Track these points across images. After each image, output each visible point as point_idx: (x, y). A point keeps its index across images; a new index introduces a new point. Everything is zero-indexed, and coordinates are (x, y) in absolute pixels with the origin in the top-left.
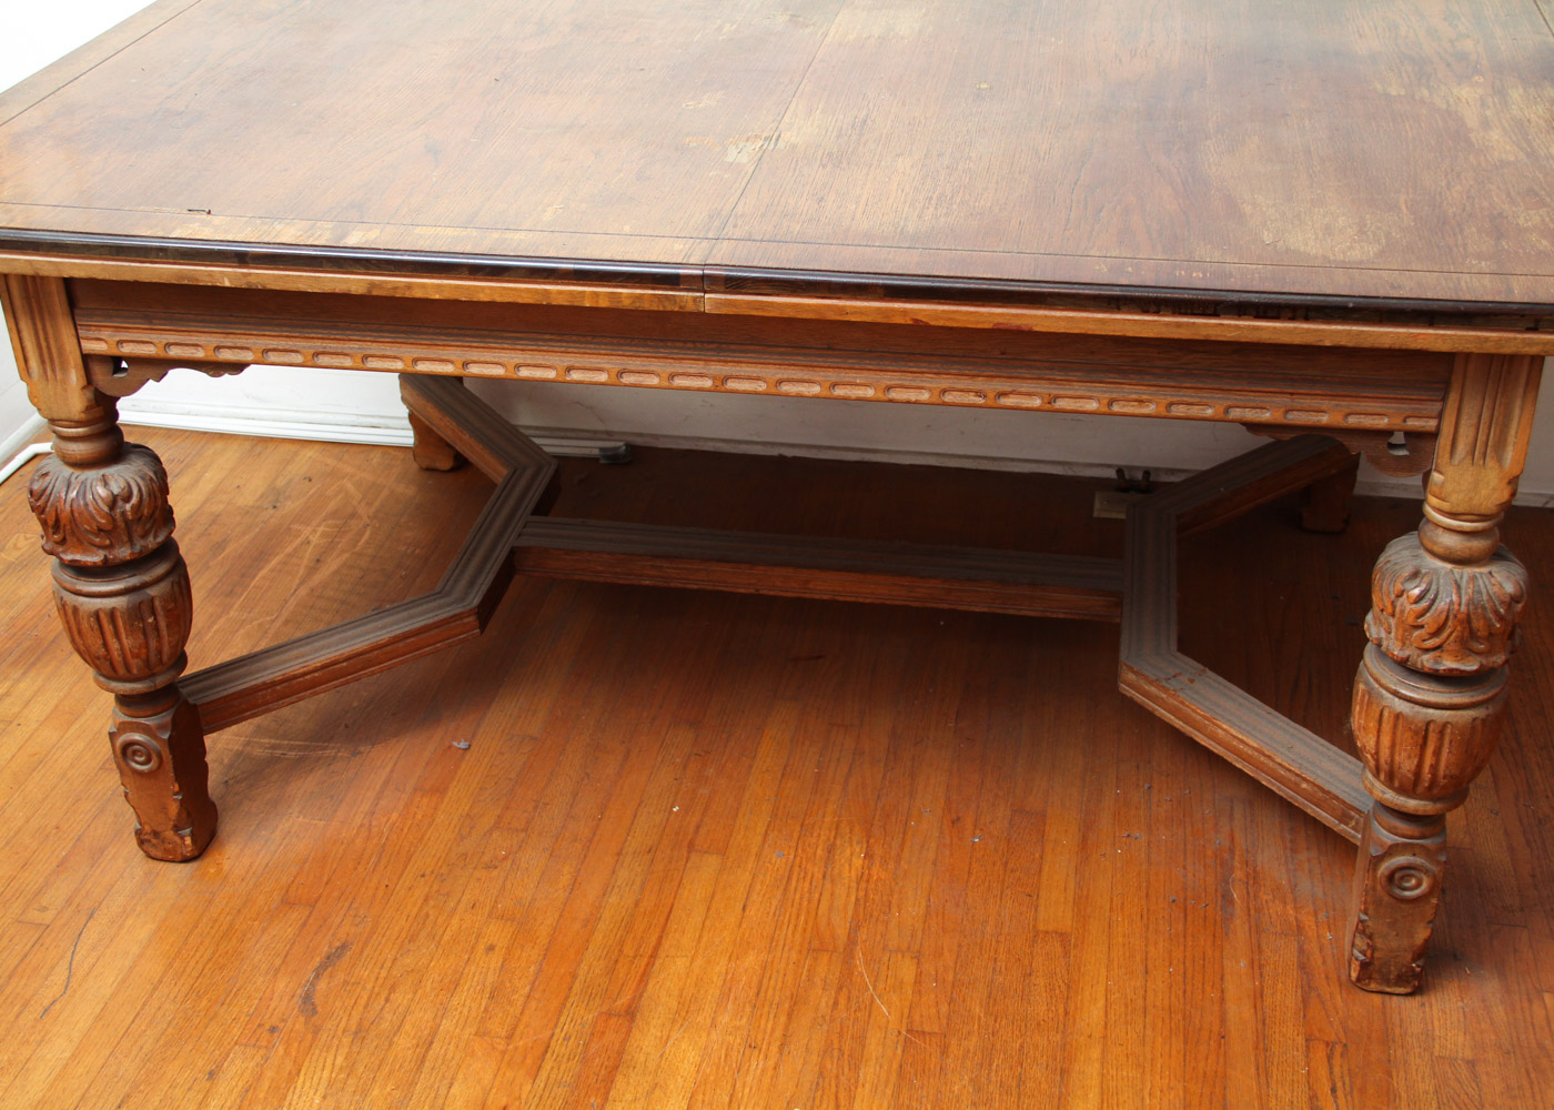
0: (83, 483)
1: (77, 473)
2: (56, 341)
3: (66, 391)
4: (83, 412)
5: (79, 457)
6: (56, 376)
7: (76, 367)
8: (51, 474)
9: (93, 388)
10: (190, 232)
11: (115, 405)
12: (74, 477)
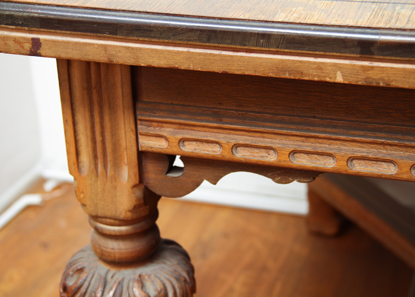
0: (120, 283)
1: (113, 271)
2: (112, 135)
3: (115, 188)
4: (130, 211)
5: (117, 256)
6: (106, 172)
7: (129, 164)
8: (86, 270)
9: (142, 187)
10: (295, 15)
11: (156, 204)
12: (110, 275)
